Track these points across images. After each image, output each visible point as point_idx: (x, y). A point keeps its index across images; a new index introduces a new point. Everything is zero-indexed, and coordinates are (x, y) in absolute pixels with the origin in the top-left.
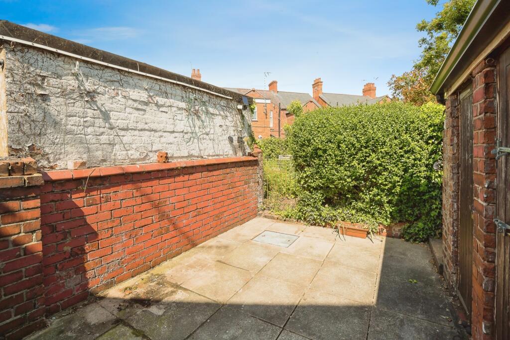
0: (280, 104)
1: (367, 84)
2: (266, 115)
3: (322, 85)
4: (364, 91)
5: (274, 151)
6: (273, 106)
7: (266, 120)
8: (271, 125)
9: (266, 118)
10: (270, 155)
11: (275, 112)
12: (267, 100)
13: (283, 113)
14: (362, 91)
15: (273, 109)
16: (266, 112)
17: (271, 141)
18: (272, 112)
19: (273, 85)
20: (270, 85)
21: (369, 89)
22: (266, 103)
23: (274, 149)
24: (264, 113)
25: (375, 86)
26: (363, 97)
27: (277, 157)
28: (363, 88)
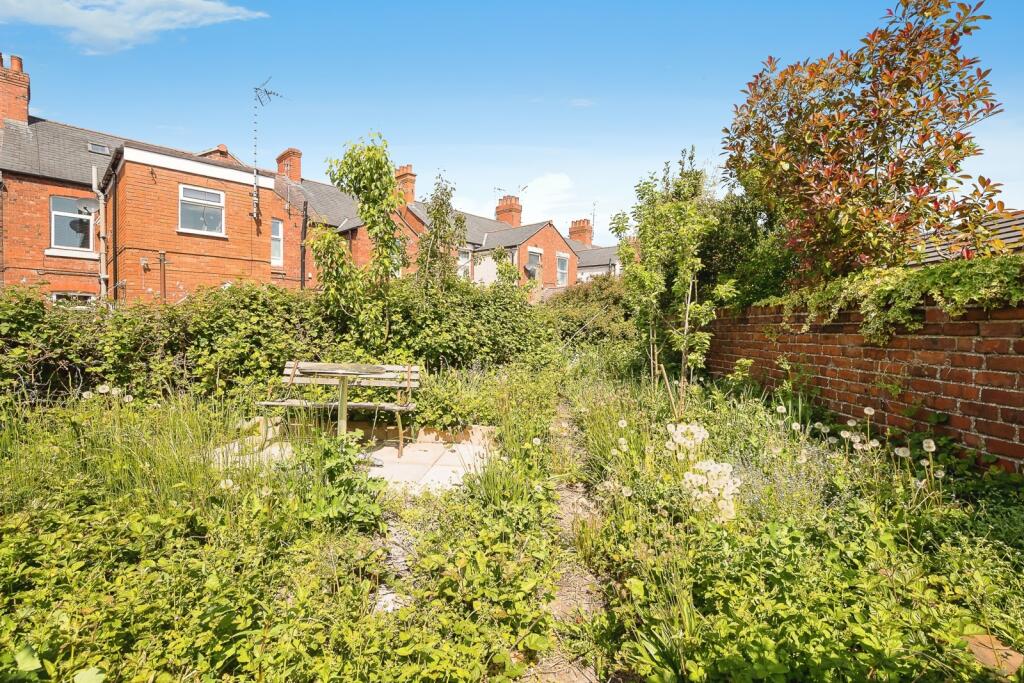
0: (306, 204)
1: (505, 197)
2: (258, 222)
3: (413, 182)
4: (499, 212)
5: (264, 341)
6: (287, 206)
7: (256, 239)
8: (277, 261)
9: (259, 232)
11: (291, 226)
14: (494, 211)
15: (283, 215)
16: (259, 213)
17: (255, 298)
18: (281, 226)
19: (288, 157)
20: (280, 160)
21: (509, 209)
22: (258, 187)
23: (265, 331)
24: (251, 215)
25: (521, 203)
26: (499, 224)
27: (277, 368)
28: (497, 205)
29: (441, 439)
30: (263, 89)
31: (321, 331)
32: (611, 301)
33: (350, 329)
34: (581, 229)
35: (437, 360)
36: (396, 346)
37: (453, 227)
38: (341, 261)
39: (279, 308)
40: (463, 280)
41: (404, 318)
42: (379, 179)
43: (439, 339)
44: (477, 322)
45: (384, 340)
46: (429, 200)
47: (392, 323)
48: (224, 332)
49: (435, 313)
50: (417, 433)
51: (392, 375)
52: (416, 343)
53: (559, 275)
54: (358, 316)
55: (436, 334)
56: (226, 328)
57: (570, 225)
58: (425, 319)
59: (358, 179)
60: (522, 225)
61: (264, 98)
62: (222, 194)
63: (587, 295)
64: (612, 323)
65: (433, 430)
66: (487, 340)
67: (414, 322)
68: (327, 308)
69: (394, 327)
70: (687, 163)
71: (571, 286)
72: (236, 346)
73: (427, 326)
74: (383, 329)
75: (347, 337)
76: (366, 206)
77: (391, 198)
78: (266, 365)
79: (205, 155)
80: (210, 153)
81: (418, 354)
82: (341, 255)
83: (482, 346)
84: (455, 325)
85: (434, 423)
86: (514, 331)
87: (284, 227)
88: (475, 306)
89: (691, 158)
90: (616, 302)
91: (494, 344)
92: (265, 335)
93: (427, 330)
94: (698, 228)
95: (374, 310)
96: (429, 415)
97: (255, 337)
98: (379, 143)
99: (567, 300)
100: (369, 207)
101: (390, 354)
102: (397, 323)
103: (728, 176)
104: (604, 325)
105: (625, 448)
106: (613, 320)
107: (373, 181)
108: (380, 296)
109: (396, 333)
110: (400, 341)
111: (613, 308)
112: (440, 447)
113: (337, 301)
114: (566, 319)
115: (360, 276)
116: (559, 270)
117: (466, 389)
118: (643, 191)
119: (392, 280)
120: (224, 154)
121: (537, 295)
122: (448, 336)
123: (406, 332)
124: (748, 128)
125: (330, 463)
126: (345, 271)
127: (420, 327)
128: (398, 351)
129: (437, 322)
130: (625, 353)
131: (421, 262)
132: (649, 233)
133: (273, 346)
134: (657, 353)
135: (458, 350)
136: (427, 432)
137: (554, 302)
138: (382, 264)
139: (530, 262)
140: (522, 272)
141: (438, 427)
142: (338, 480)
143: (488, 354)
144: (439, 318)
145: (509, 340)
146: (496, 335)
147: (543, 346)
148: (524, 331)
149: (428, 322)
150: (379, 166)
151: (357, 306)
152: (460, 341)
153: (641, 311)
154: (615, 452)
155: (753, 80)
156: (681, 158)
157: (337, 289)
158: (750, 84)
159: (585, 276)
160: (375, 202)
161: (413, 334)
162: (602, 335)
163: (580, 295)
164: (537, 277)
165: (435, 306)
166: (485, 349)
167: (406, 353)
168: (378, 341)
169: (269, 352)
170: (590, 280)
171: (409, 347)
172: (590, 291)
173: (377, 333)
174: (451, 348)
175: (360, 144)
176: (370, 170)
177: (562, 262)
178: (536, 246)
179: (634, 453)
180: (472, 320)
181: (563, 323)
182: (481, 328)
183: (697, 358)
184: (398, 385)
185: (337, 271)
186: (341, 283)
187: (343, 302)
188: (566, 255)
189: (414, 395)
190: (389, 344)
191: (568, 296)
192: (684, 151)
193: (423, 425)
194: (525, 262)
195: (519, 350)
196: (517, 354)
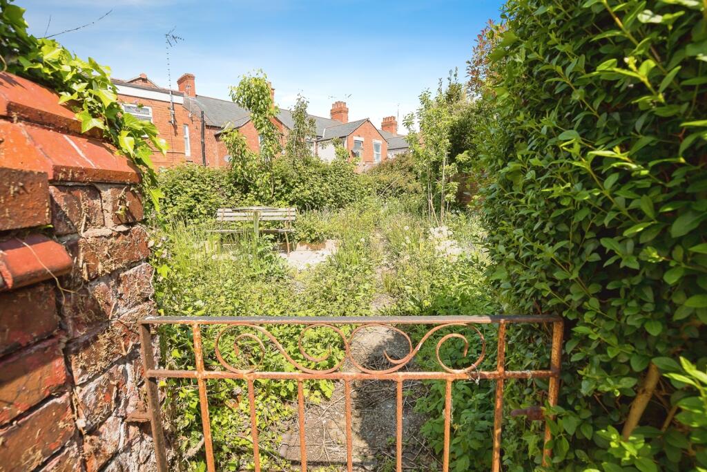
0: (202, 113)
1: (336, 103)
2: (175, 127)
4: (333, 113)
5: (201, 199)
6: (190, 115)
7: (175, 138)
8: (188, 153)
9: (176, 134)
10: (191, 209)
11: (194, 128)
12: (174, 97)
13: (210, 133)
14: (329, 112)
15: (188, 121)
16: (175, 121)
17: (192, 174)
18: (187, 128)
19: (185, 80)
20: (180, 82)
21: (339, 111)
22: (173, 103)
23: (201, 193)
24: (170, 122)
25: (347, 106)
26: (332, 121)
27: (211, 214)
28: (331, 108)
29: (309, 248)
30: (171, 35)
31: (233, 192)
32: (407, 169)
33: (250, 190)
34: (389, 123)
35: (303, 206)
36: (278, 199)
37: (308, 126)
38: (243, 149)
39: (208, 179)
40: (315, 159)
41: (282, 183)
42: (263, 98)
43: (304, 194)
44: (325, 184)
45: (271, 196)
46: (293, 110)
47: (275, 185)
48: (179, 193)
49: (301, 179)
50: (296, 245)
51: (280, 214)
52: (290, 197)
53: (375, 156)
54: (255, 182)
55: (302, 191)
56: (180, 192)
57: (382, 121)
58: (294, 183)
59: (250, 98)
60: (349, 122)
61: (173, 42)
62: (150, 109)
63: (392, 167)
64: (408, 184)
65: (305, 243)
66: (331, 195)
67: (288, 184)
68: (236, 178)
69: (277, 188)
70: (453, 78)
71: (382, 162)
72: (187, 201)
73: (296, 186)
74: (270, 189)
75: (249, 194)
76: (256, 115)
77: (271, 110)
78: (205, 212)
79: (132, 81)
80: (135, 80)
81: (291, 203)
82: (243, 146)
83: (328, 198)
84: (312, 186)
85: (305, 239)
86: (347, 189)
87: (189, 130)
88: (323, 175)
89: (455, 75)
90: (411, 170)
91: (336, 197)
92: (201, 195)
93: (296, 189)
94: (447, 122)
95: (265, 178)
96: (302, 235)
97: (197, 196)
98: (261, 76)
99: (379, 171)
100: (258, 116)
101: (276, 204)
102: (278, 185)
103: (470, 90)
104: (403, 184)
105: (409, 242)
106: (409, 182)
107: (259, 99)
108: (267, 170)
109: (278, 191)
110: (281, 196)
111: (409, 174)
112: (309, 252)
113: (242, 174)
114: (379, 182)
115: (255, 158)
116: (375, 152)
117: (322, 221)
118: (424, 100)
119: (274, 160)
120: (145, 80)
121: (361, 167)
122: (309, 192)
123: (284, 191)
124: (481, 61)
125: (259, 250)
126: (246, 155)
127: (292, 187)
128: (280, 202)
129: (302, 184)
130: (415, 201)
131: (289, 148)
132: (426, 126)
133: (207, 201)
134: (432, 198)
135: (315, 201)
136: (301, 245)
137: (371, 172)
138: (268, 150)
139: (355, 148)
140: (350, 153)
141: (308, 242)
142: (265, 257)
143: (332, 202)
144: (303, 181)
145: (345, 195)
146: (337, 192)
147: (365, 198)
148: (353, 189)
149: (297, 184)
150: (262, 90)
151: (254, 176)
152: (316, 195)
153: (422, 173)
154: (403, 244)
155: (481, 33)
156: (449, 76)
157: (242, 167)
158: (479, 36)
159: (391, 156)
160: (261, 112)
161: (288, 192)
162: (402, 191)
163: (388, 166)
164: (360, 156)
165: (300, 174)
166: (331, 200)
167: (285, 203)
168: (269, 196)
169: (205, 204)
170: (394, 157)
171: (286, 200)
172: (395, 164)
173: (267, 191)
174: (310, 199)
175: (247, 76)
176: (258, 93)
177: (377, 146)
178: (359, 136)
179: (414, 244)
180: (322, 183)
181: (378, 184)
182: (328, 187)
183: (451, 197)
184: (283, 219)
185: (241, 155)
186: (244, 163)
187: (246, 173)
188: (380, 142)
189: (293, 225)
190: (274, 198)
191: (380, 168)
192: (451, 72)
193: (299, 241)
194: (352, 148)
195: (351, 201)
196: (350, 203)
